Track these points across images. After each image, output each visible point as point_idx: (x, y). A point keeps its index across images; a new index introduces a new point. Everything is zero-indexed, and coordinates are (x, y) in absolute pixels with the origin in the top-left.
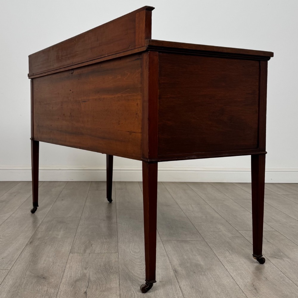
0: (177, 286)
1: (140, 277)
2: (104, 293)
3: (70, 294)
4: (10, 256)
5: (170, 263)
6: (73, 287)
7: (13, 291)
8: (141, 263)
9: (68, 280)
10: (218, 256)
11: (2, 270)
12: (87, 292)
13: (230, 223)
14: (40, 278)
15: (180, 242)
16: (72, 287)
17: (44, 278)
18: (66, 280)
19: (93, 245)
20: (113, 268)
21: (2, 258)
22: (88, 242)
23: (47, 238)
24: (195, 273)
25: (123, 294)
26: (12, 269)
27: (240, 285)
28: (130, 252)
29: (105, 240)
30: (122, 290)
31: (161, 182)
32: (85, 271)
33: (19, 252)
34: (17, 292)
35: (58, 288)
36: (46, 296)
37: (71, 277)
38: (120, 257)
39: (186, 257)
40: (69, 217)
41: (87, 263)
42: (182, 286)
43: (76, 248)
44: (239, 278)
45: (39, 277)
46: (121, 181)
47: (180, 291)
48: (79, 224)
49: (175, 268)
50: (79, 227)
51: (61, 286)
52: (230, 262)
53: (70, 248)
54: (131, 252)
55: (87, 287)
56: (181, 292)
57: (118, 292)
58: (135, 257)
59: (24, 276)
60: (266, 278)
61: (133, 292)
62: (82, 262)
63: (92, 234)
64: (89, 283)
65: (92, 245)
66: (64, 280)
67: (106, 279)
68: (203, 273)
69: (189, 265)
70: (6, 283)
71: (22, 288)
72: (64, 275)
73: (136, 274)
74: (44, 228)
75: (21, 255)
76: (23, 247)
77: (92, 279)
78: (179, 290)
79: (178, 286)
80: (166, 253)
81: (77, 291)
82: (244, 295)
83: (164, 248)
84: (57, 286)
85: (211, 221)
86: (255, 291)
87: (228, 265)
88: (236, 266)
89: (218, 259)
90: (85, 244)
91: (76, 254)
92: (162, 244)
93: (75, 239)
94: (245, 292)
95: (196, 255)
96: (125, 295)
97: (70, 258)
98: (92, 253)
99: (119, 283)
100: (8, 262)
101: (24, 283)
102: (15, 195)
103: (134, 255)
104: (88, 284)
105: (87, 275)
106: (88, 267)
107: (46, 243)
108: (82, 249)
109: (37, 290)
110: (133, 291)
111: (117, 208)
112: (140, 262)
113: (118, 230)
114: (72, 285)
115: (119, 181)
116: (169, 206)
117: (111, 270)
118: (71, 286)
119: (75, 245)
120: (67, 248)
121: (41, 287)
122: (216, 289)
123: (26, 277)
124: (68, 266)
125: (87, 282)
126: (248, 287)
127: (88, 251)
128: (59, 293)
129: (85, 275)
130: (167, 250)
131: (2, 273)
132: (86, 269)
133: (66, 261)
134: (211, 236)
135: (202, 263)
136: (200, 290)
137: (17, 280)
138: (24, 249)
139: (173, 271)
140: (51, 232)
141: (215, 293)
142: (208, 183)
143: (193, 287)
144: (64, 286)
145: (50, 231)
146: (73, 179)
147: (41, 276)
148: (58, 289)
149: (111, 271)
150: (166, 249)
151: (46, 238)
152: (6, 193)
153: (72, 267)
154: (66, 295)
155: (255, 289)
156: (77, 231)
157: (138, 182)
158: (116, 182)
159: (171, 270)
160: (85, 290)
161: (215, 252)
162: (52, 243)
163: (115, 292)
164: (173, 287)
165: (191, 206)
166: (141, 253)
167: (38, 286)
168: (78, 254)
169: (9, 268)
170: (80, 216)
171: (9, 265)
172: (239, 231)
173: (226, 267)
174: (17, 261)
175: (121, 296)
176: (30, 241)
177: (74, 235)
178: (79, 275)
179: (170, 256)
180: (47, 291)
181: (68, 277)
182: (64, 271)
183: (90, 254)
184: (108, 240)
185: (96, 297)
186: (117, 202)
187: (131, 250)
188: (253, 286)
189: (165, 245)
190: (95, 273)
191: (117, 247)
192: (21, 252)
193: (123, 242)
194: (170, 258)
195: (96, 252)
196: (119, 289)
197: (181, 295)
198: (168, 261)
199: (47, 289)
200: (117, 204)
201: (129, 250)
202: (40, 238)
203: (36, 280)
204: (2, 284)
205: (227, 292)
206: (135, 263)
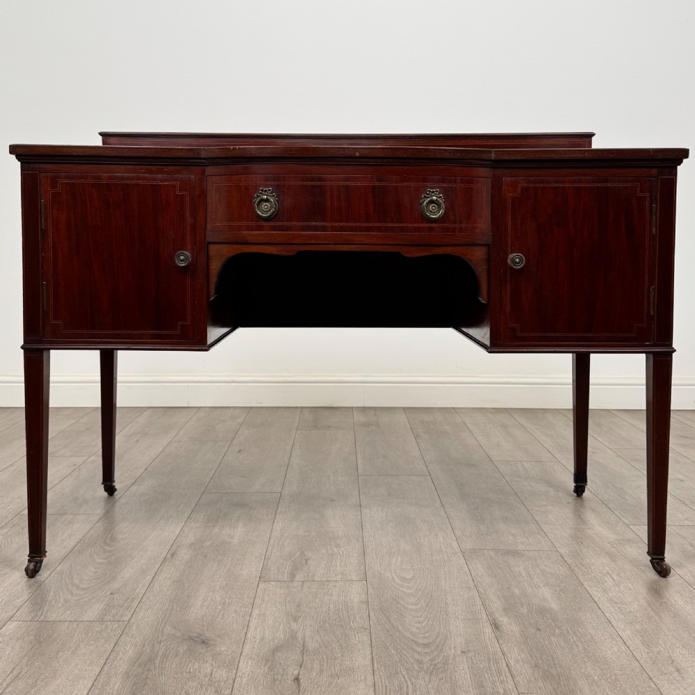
0: (500, 664)
1: (416, 640)
2: (339, 681)
3: (262, 681)
4: (128, 588)
5: (482, 607)
6: (268, 665)
7: (135, 676)
8: (418, 607)
9: (256, 646)
10: (588, 588)
12: (300, 676)
13: (610, 506)
14: (196, 641)
15: (502, 555)
16: (265, 665)
17: (203, 642)
18: (254, 647)
19: (309, 563)
20: (355, 618)
21: (111, 593)
22: (298, 554)
24: (539, 630)
25: (382, 682)
26: (133, 621)
27: (641, 661)
28: (393, 578)
29: (335, 550)
30: (377, 673)
31: (453, 408)
32: (294, 626)
33: (149, 578)
34: (144, 676)
35: (236, 667)
36: (209, 688)
37: (263, 639)
38: (370, 591)
39: (517, 591)
40: (256, 492)
41: (299, 606)
42: (512, 663)
43: (272, 569)
44: (639, 642)
45: (192, 639)
46: (365, 406)
47: (508, 675)
48: (278, 511)
49: (494, 620)
50: (278, 516)
51: (241, 663)
52: (616, 603)
53: (261, 569)
54: (396, 578)
55: (301, 666)
56: (511, 678)
57: (370, 678)
58: (404, 590)
59: (160, 638)
61: (403, 679)
62: (288, 604)
63: (307, 534)
64: (305, 656)
65: (307, 560)
66: (247, 647)
67: (340, 645)
68: (557, 630)
69: (524, 610)
70: (120, 656)
71: (155, 667)
72: (249, 635)
73: (408, 635)
75: (152, 584)
76: (157, 567)
77: (311, 645)
78: (505, 672)
79: (504, 664)
80: (472, 582)
81: (277, 674)
82: (653, 685)
83: (467, 569)
84: (233, 664)
85: (568, 503)
86: (676, 674)
87: (612, 609)
88: (630, 612)
89: (588, 596)
90: (292, 559)
91: (272, 583)
92: (462, 558)
93: (270, 548)
94: (654, 679)
95: (539, 587)
96: (386, 686)
97: (260, 593)
98: (308, 581)
99: (370, 656)
100: (124, 603)
101: (160, 654)
102: (138, 441)
103: (402, 586)
104: (301, 657)
105: (300, 635)
106: (299, 614)
107: (206, 557)
108: (286, 571)
109: (190, 672)
110: (404, 676)
111: (359, 470)
112: (416, 605)
113: (364, 523)
114: (267, 661)
115: (362, 406)
116: (473, 465)
117: (351, 623)
118: (263, 663)
119: (270, 562)
120: (253, 569)
121: (196, 666)
122: (589, 670)
123: (163, 639)
124: (255, 612)
125: (298, 652)
126: (660, 666)
127: (299, 577)
128: (238, 679)
129: (293, 636)
130: (473, 573)
131: (112, 630)
132: (295, 620)
133: (252, 601)
134: (569, 539)
135: (554, 605)
136: (554, 672)
137: (144, 646)
138: (159, 571)
139: (490, 626)
140: (216, 530)
141: (587, 680)
143: (536, 666)
144: (248, 662)
145: (214, 526)
146: (261, 403)
147: (197, 637)
148: (235, 671)
149: (353, 627)
150: (472, 571)
151: (208, 543)
153: (264, 614)
154: (253, 686)
155: (678, 670)
156: (274, 527)
157: (403, 408)
158: (355, 407)
159: (486, 622)
160: (296, 672)
161: (580, 577)
162: (220, 557)
163: (363, 678)
164: (492, 666)
165: (522, 465)
166: (418, 582)
167: (190, 661)
168: (278, 583)
169: (126, 619)
170: (279, 490)
171: (127, 609)
172: (631, 527)
173: (607, 615)
174: (143, 600)
175: (377, 687)
176: (171, 552)
177: (268, 535)
178: (282, 636)
179: (481, 590)
180: (211, 674)
181: (258, 641)
182: (248, 626)
183: (303, 582)
184: (343, 549)
185: (321, 691)
186: (359, 455)
187: (394, 574)
188: (672, 663)
189: (468, 563)
190: (318, 631)
191: (363, 567)
192: (151, 578)
193: (376, 553)
194: (481, 594)
195: (316, 579)
196: (371, 672)
197: (511, 686)
198: (479, 602)
199: (212, 671)
200: (359, 462)
201: (391, 573)
202: (192, 544)
203: (186, 648)
204: (112, 657)
205: (613, 677)
206: (404, 607)
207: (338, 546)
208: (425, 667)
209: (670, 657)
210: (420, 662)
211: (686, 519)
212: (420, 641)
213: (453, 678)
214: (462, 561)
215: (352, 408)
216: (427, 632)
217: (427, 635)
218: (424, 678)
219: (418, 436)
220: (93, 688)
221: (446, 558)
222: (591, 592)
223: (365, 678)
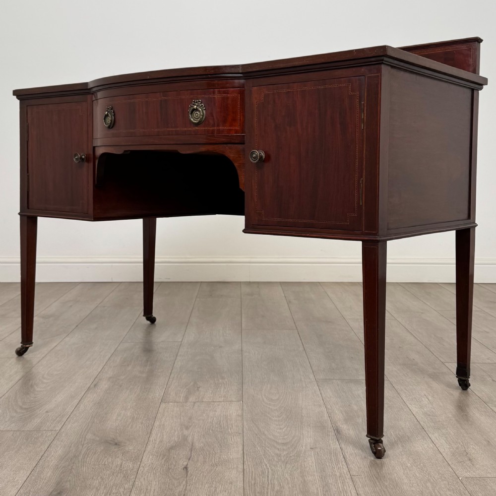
0: (339, 455)
1: (278, 441)
2: (217, 469)
3: (159, 470)
4: (60, 408)
5: (329, 418)
6: (164, 459)
7: (63, 467)
8: (280, 419)
9: (156, 446)
10: (409, 406)
11: (45, 432)
12: (188, 466)
13: (431, 350)
14: (110, 443)
15: (346, 383)
16: (163, 459)
17: (116, 444)
18: (154, 447)
19: (200, 389)
20: (233, 427)
21: (47, 412)
22: (192, 384)
23: (124, 377)
25: (249, 469)
26: (62, 430)
27: (444, 454)
28: (263, 401)
29: (220, 381)
30: (246, 463)
31: (319, 283)
32: (186, 432)
33: (76, 401)
34: (70, 467)
35: (140, 460)
36: (119, 475)
37: (161, 441)
38: (245, 407)
39: (355, 408)
40: (162, 342)
41: (190, 418)
42: (347, 455)
43: (172, 394)
44: (443, 441)
45: (108, 442)
46: (251, 281)
47: (344, 463)
48: (179, 354)
49: (337, 427)
50: (178, 358)
51: (144, 458)
52: (429, 415)
53: (162, 394)
54: (265, 399)
55: (189, 459)
56: (346, 466)
57: (241, 466)
58: (271, 407)
59: (83, 442)
60: (489, 442)
61: (265, 467)
62: (182, 418)
63: (199, 370)
64: (192, 452)
65: (198, 388)
66: (149, 447)
67: (220, 445)
70: (52, 454)
71: (79, 461)
72: (151, 439)
73: (271, 437)
74: (118, 361)
75: (78, 406)
76: (83, 394)
77: (198, 445)
78: (342, 462)
79: (342, 456)
80: (322, 401)
81: (171, 465)
82: (451, 470)
83: (319, 393)
84: (137, 458)
85: (400, 347)
86: (468, 462)
87: (426, 419)
88: (439, 421)
89: (409, 410)
90: (187, 387)
91: (171, 403)
92: (316, 385)
93: (171, 379)
94: (452, 465)
96: (252, 472)
97: (161, 410)
98: (198, 402)
99: (242, 452)
100: (57, 418)
101: (83, 453)
102: (71, 306)
103: (270, 405)
104: (190, 453)
105: (190, 439)
106: (190, 424)
107: (121, 386)
108: (182, 395)
109: (105, 464)
110: (266, 465)
111: (243, 326)
112: (279, 417)
113: (243, 362)
114: (164, 456)
115: (248, 281)
116: (330, 322)
117: (229, 430)
118: (161, 458)
119: (170, 389)
120: (157, 395)
121: (110, 460)
122: (404, 460)
123: (86, 442)
124: (157, 423)
125: (188, 450)
126: (457, 457)
127: (192, 399)
128: (141, 468)
129: (185, 438)
130: (324, 396)
131: (46, 436)
132: (187, 428)
133: (155, 416)
134: (398, 372)
137: (70, 447)
138: (85, 396)
139: (333, 431)
140: (129, 368)
141: (402, 466)
142: (397, 283)
144: (149, 457)
145: (128, 365)
146: (169, 279)
147: (111, 441)
148: (139, 463)
149: (230, 432)
150: (323, 394)
151: (122, 377)
152: (55, 301)
153: (164, 425)
154: (152, 473)
155: (470, 460)
156: (175, 365)
157: (280, 282)
158: (243, 282)
159: (331, 428)
160: (185, 463)
161: (404, 398)
162: (131, 387)
163: (235, 466)
164: (333, 457)
166: (282, 401)
167: (106, 457)
168: (175, 404)
169: (58, 429)
170: (180, 340)
171: (59, 422)
172: (446, 364)
173: (422, 423)
174: (71, 416)
175: (245, 473)
176: (94, 383)
177: (170, 371)
178: (176, 439)
179: (329, 407)
180: (121, 465)
181: (157, 443)
182: (151, 433)
183: (194, 403)
184: (226, 380)
185: (203, 475)
186: (243, 315)
187: (264, 397)
188: (466, 455)
189: (321, 388)
190: (204, 435)
191: (241, 392)
192: (78, 401)
193: (251, 383)
194: (328, 409)
195: (204, 400)
196: (242, 462)
197: (345, 470)
198: (326, 415)
199: (122, 463)
200: (243, 320)
201: (262, 396)
202: (110, 378)
203: (102, 448)
204: (46, 455)
205: (422, 465)
206: (270, 419)
207: (223, 378)
208: (283, 459)
209: (465, 451)
210: (279, 456)
211: (488, 359)
212: (280, 441)
213: (303, 466)
214: (316, 388)
215: (240, 282)
216: (286, 435)
217: (286, 437)
218: (281, 466)
219: (290, 302)
220: (31, 475)
221: (304, 385)
222: (410, 408)
223: (237, 467)
